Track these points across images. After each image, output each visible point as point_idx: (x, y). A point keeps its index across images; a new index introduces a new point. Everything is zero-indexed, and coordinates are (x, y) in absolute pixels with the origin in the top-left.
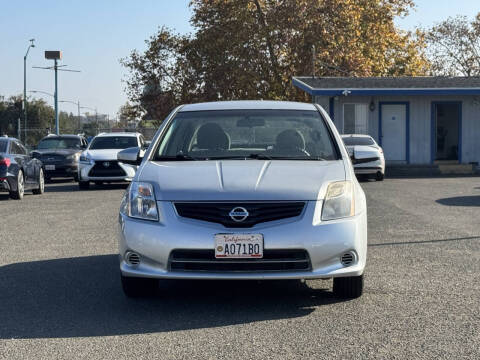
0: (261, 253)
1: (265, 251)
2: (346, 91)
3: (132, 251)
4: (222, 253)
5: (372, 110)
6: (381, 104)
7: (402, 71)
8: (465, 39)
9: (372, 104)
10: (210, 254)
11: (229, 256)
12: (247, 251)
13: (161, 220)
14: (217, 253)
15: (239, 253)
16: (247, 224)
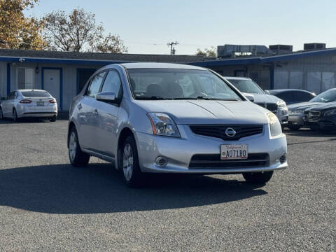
0: (247, 156)
1: (249, 154)
2: (22, 59)
3: (162, 156)
4: (225, 156)
5: (37, 73)
6: (43, 69)
7: (28, 46)
8: (66, 27)
9: (37, 68)
10: (217, 157)
11: (229, 158)
12: (239, 155)
13: (182, 136)
14: (222, 156)
15: (234, 156)
16: (236, 138)
